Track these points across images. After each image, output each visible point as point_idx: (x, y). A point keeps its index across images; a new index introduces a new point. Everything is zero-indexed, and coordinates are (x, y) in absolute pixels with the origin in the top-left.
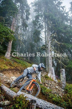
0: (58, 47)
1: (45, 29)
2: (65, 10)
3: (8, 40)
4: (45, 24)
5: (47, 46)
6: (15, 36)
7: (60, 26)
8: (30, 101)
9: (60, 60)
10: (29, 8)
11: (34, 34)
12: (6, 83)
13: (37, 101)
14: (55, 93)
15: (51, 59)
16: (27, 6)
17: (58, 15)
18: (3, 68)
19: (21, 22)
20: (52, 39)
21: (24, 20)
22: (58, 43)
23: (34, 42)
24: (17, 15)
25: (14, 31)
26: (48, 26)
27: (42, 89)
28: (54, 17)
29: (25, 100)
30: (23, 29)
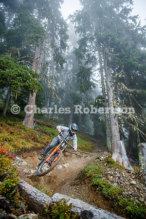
0: (128, 99)
1: (101, 64)
2: (138, 23)
3: (27, 91)
4: (100, 55)
5: (107, 97)
6: (40, 82)
7: (131, 56)
8: (80, 214)
9: (135, 124)
10: (66, 26)
11: (79, 75)
12: (28, 177)
13: (95, 214)
14: (131, 194)
15: (116, 124)
16: (62, 23)
17: (126, 35)
18: (21, 146)
19: (50, 54)
20: (116, 83)
21: (57, 49)
22: (128, 89)
23: (78, 92)
24: (42, 42)
25: (39, 72)
26: (106, 59)
27: (102, 187)
28: (117, 40)
29: (69, 212)
30: (55, 67)
